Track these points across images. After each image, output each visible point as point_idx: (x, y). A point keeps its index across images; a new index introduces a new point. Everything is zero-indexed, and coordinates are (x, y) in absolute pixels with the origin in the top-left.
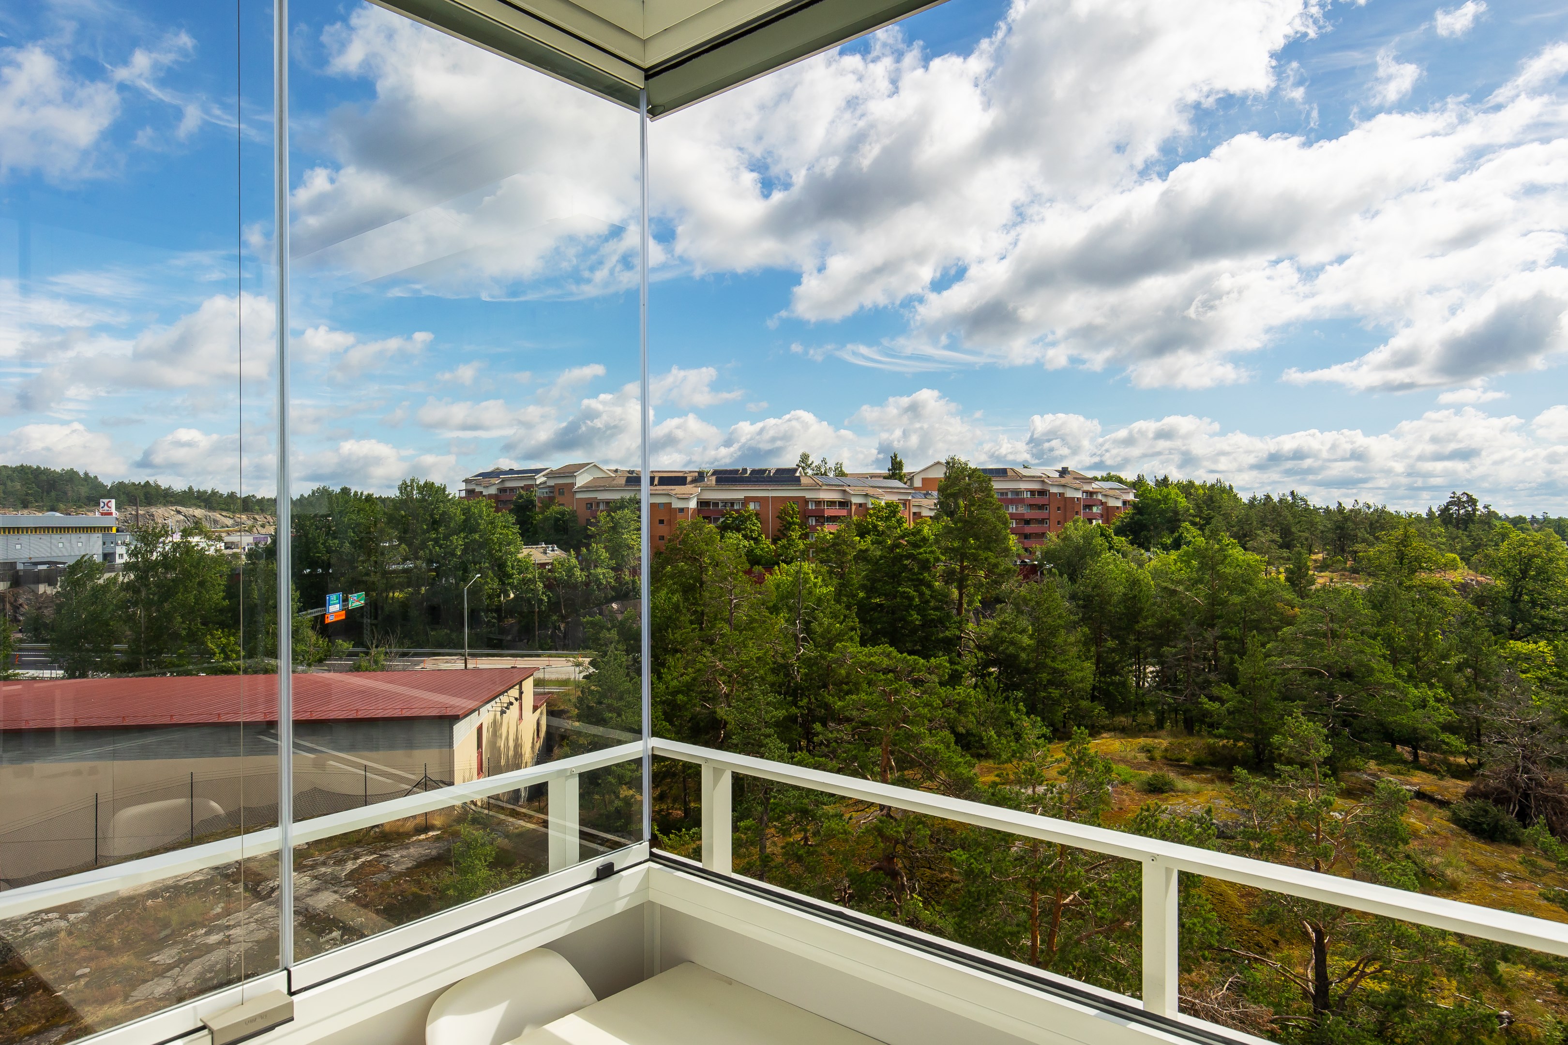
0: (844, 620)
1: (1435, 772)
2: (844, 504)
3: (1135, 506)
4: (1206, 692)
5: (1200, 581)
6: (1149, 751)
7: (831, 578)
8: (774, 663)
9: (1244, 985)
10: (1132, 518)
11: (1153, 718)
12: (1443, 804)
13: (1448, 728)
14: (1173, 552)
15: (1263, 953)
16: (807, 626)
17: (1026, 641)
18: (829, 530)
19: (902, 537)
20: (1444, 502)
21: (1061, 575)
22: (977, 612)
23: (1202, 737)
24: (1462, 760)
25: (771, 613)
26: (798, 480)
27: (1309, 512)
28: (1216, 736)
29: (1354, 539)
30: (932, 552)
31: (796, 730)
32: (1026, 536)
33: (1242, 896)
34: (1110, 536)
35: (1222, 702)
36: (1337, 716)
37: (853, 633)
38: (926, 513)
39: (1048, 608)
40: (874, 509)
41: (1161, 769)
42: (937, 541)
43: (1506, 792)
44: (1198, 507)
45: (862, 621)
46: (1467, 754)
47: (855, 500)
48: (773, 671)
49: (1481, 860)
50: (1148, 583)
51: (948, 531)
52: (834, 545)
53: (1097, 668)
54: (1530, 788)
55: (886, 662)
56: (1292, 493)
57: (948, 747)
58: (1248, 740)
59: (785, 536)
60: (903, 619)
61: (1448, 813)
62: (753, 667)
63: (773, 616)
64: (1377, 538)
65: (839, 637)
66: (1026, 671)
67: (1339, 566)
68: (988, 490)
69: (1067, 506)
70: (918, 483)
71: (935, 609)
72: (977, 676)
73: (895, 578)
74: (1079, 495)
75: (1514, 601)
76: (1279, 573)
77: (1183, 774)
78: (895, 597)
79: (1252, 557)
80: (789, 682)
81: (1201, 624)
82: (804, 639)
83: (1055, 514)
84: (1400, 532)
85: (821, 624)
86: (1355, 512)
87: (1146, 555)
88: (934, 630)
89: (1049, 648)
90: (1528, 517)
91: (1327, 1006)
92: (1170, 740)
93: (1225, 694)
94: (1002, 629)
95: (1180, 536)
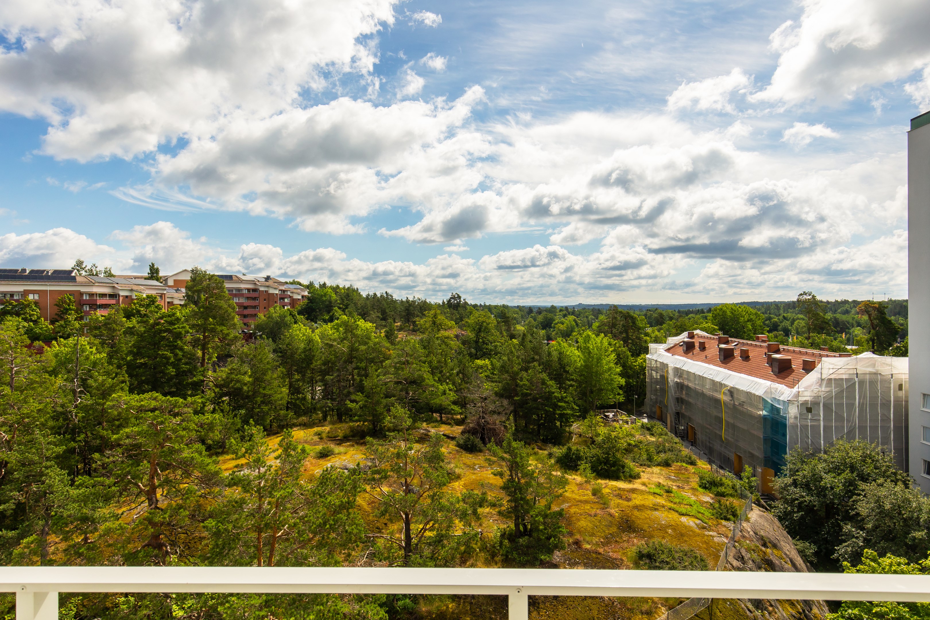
0: (116, 376)
1: (449, 424)
2: (112, 296)
3: (309, 298)
4: (349, 398)
5: (344, 339)
6: (319, 434)
7: (103, 347)
8: (54, 412)
9: (374, 553)
10: (307, 305)
11: (321, 415)
12: (453, 438)
13: (455, 403)
14: (329, 324)
15: (380, 532)
16: (84, 382)
17: (247, 379)
18: (100, 314)
19: (161, 318)
20: (449, 298)
21: (268, 338)
22: (214, 364)
23: (347, 422)
24: (459, 417)
25: (51, 376)
26: (74, 278)
27: (394, 302)
28: (354, 421)
29: (413, 315)
30: (183, 327)
31: (74, 458)
32: (245, 316)
33: (369, 504)
34: (295, 315)
35: (357, 402)
36: (410, 403)
37: (123, 385)
38: (176, 302)
39: (261, 359)
40: (137, 299)
41: (326, 444)
42: (186, 321)
43: (476, 429)
44: (342, 299)
45: (131, 376)
46: (461, 414)
47: (122, 293)
48: (53, 418)
49: (468, 462)
50: (317, 342)
51: (195, 314)
52: (106, 324)
53: (290, 391)
54: (485, 426)
55: (153, 404)
56: (386, 292)
57: (201, 454)
58: (370, 421)
59: (62, 318)
60: (162, 372)
61: (455, 443)
62: (34, 418)
63: (53, 378)
64: (424, 315)
65: (112, 389)
66: (248, 397)
67: (406, 329)
68: (221, 288)
69: (270, 299)
70: (171, 283)
71: (186, 364)
72: (214, 403)
73: (156, 345)
74: (277, 292)
75: (477, 342)
76: (381, 333)
77: (338, 444)
78: (156, 358)
79: (369, 325)
80: (68, 424)
81: (345, 362)
82: (81, 392)
83: (263, 303)
84: (432, 312)
85: (96, 381)
86: (414, 302)
87: (315, 325)
88: (186, 377)
89: (261, 382)
90: (479, 304)
91: (410, 551)
92: (330, 426)
93: (357, 398)
94: (231, 373)
95: (333, 314)
